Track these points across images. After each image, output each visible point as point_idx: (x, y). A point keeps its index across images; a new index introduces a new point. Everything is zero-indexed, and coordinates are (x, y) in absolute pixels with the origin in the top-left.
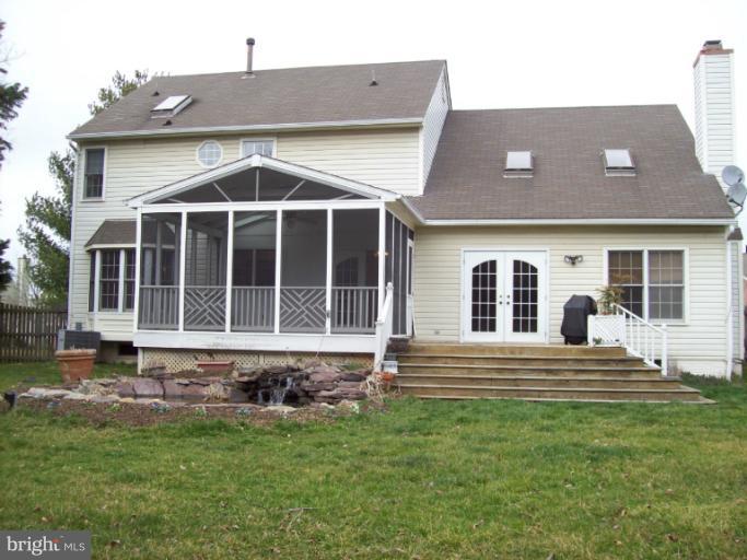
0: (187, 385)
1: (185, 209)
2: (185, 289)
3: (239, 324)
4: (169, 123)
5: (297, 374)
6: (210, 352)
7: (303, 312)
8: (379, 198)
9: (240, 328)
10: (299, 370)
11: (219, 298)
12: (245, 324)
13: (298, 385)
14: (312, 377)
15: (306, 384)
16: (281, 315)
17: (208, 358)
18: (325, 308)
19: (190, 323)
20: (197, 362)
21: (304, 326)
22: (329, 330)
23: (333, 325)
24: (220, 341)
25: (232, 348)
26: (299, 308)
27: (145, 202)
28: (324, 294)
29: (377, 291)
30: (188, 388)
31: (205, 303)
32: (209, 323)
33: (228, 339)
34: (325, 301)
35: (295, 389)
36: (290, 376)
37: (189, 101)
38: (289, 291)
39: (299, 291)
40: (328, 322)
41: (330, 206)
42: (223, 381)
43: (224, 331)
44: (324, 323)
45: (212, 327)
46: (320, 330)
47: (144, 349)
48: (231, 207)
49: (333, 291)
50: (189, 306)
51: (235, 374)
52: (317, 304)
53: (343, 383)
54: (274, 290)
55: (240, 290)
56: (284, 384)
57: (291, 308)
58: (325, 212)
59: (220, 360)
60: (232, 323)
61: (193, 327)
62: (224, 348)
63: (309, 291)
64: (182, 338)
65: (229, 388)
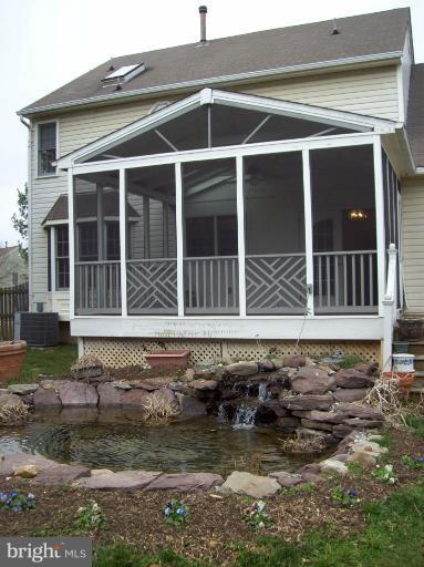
0: (127, 390)
1: (122, 165)
2: (127, 264)
3: (194, 305)
4: (119, 88)
5: (273, 377)
6: (161, 342)
7: (276, 287)
8: (373, 129)
9: (197, 310)
10: (275, 369)
11: (168, 274)
12: (201, 305)
13: (276, 396)
14: (296, 385)
15: (287, 396)
16: (248, 293)
17: (160, 348)
18: (305, 281)
19: (135, 306)
20: (145, 355)
21: (278, 305)
22: (312, 311)
23: (316, 304)
24: (172, 327)
25: (187, 336)
26: (270, 282)
27: (76, 162)
28: (304, 262)
29: (375, 256)
30: (129, 394)
31: (152, 280)
32: (158, 305)
33: (182, 324)
34: (304, 272)
35: (272, 404)
36: (263, 380)
37: (142, 68)
38: (257, 260)
39: (270, 260)
40: (310, 299)
41: (305, 146)
42: (173, 385)
43: (177, 315)
44: (305, 302)
45: (161, 310)
46: (299, 310)
47: (85, 339)
48: (177, 158)
49: (315, 258)
50: (133, 285)
51: (189, 373)
52: (294, 277)
53: (341, 393)
54: (237, 260)
55: (194, 263)
56: (254, 392)
57: (259, 283)
58: (299, 154)
59: (174, 351)
60: (186, 305)
61: (138, 310)
62: (176, 336)
63: (284, 259)
64: (126, 325)
65: (181, 396)
